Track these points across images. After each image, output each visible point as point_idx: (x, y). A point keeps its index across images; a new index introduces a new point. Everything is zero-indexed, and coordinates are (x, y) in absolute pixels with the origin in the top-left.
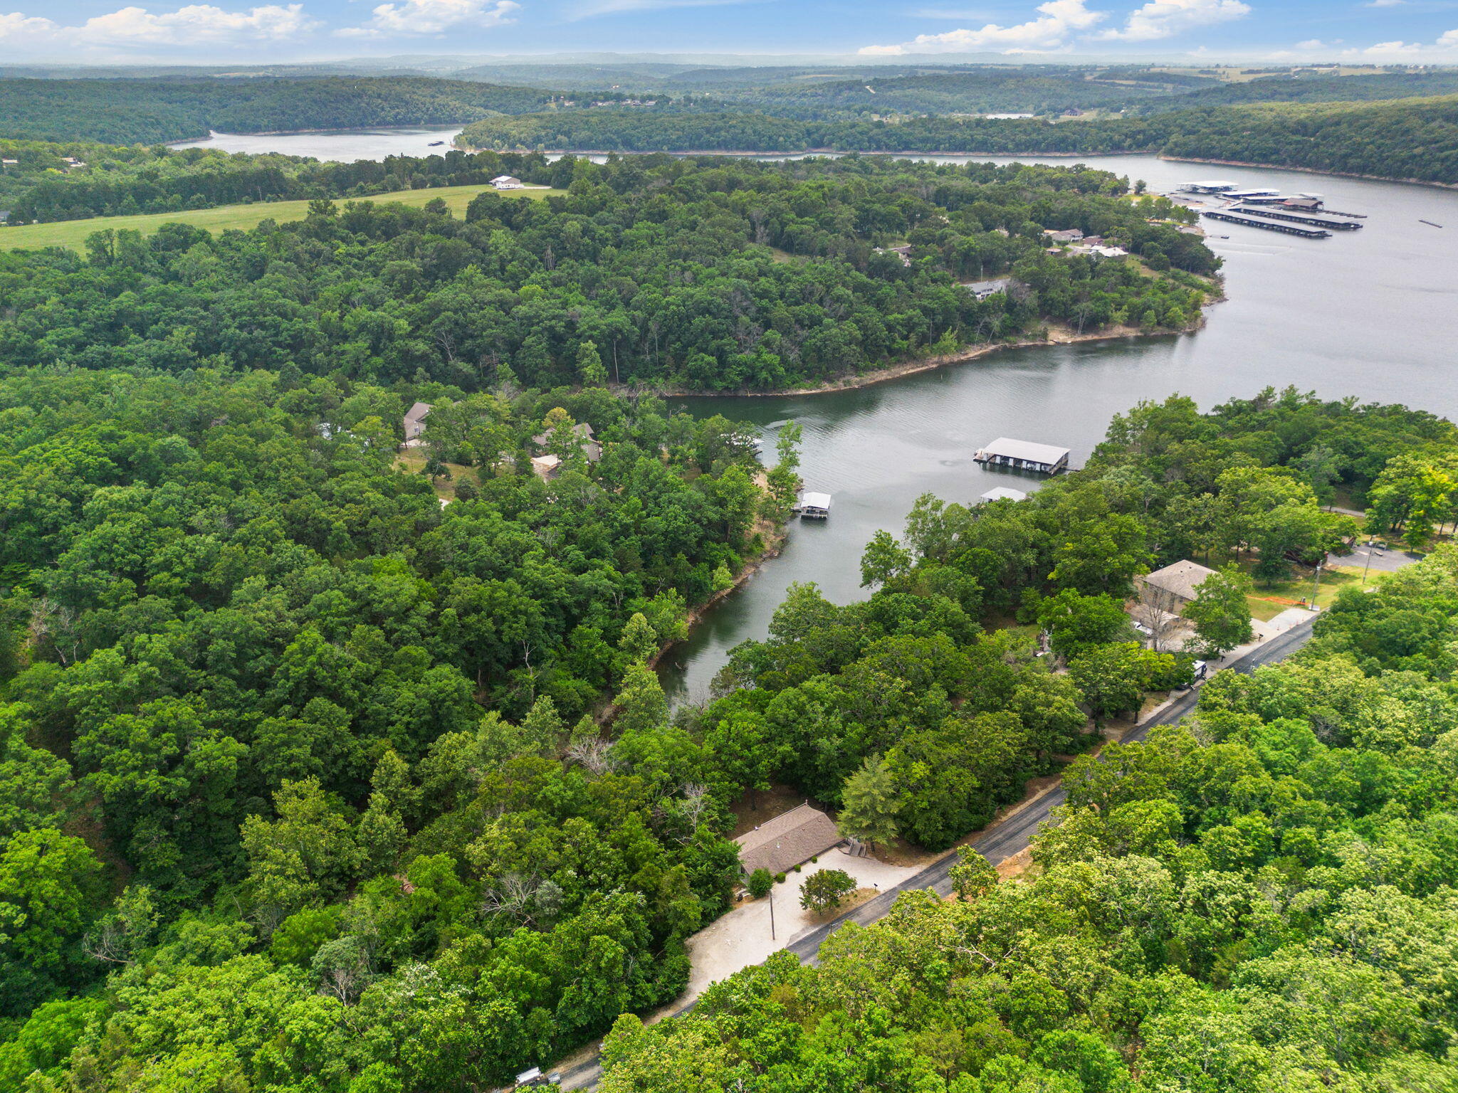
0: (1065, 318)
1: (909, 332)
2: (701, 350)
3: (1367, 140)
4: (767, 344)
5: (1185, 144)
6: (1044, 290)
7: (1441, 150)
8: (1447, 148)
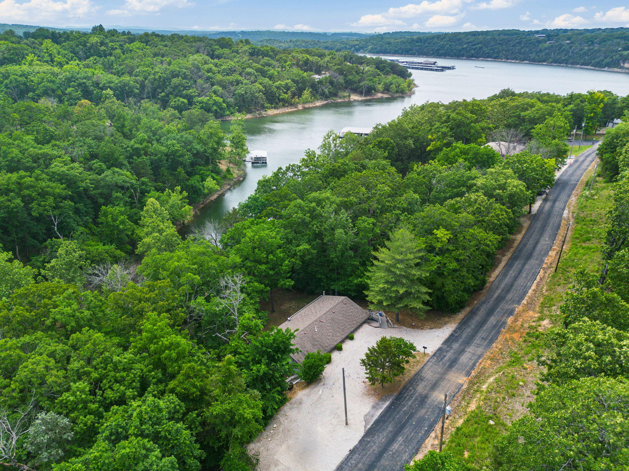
0: (356, 91)
1: (287, 91)
2: (176, 96)
3: (445, 43)
4: (215, 92)
5: (376, 48)
6: (345, 76)
7: (473, 45)
8: (475, 45)
